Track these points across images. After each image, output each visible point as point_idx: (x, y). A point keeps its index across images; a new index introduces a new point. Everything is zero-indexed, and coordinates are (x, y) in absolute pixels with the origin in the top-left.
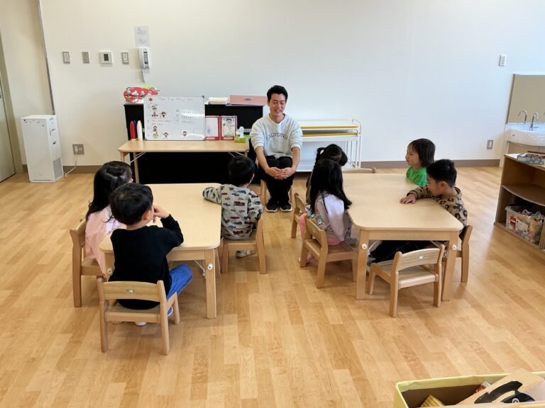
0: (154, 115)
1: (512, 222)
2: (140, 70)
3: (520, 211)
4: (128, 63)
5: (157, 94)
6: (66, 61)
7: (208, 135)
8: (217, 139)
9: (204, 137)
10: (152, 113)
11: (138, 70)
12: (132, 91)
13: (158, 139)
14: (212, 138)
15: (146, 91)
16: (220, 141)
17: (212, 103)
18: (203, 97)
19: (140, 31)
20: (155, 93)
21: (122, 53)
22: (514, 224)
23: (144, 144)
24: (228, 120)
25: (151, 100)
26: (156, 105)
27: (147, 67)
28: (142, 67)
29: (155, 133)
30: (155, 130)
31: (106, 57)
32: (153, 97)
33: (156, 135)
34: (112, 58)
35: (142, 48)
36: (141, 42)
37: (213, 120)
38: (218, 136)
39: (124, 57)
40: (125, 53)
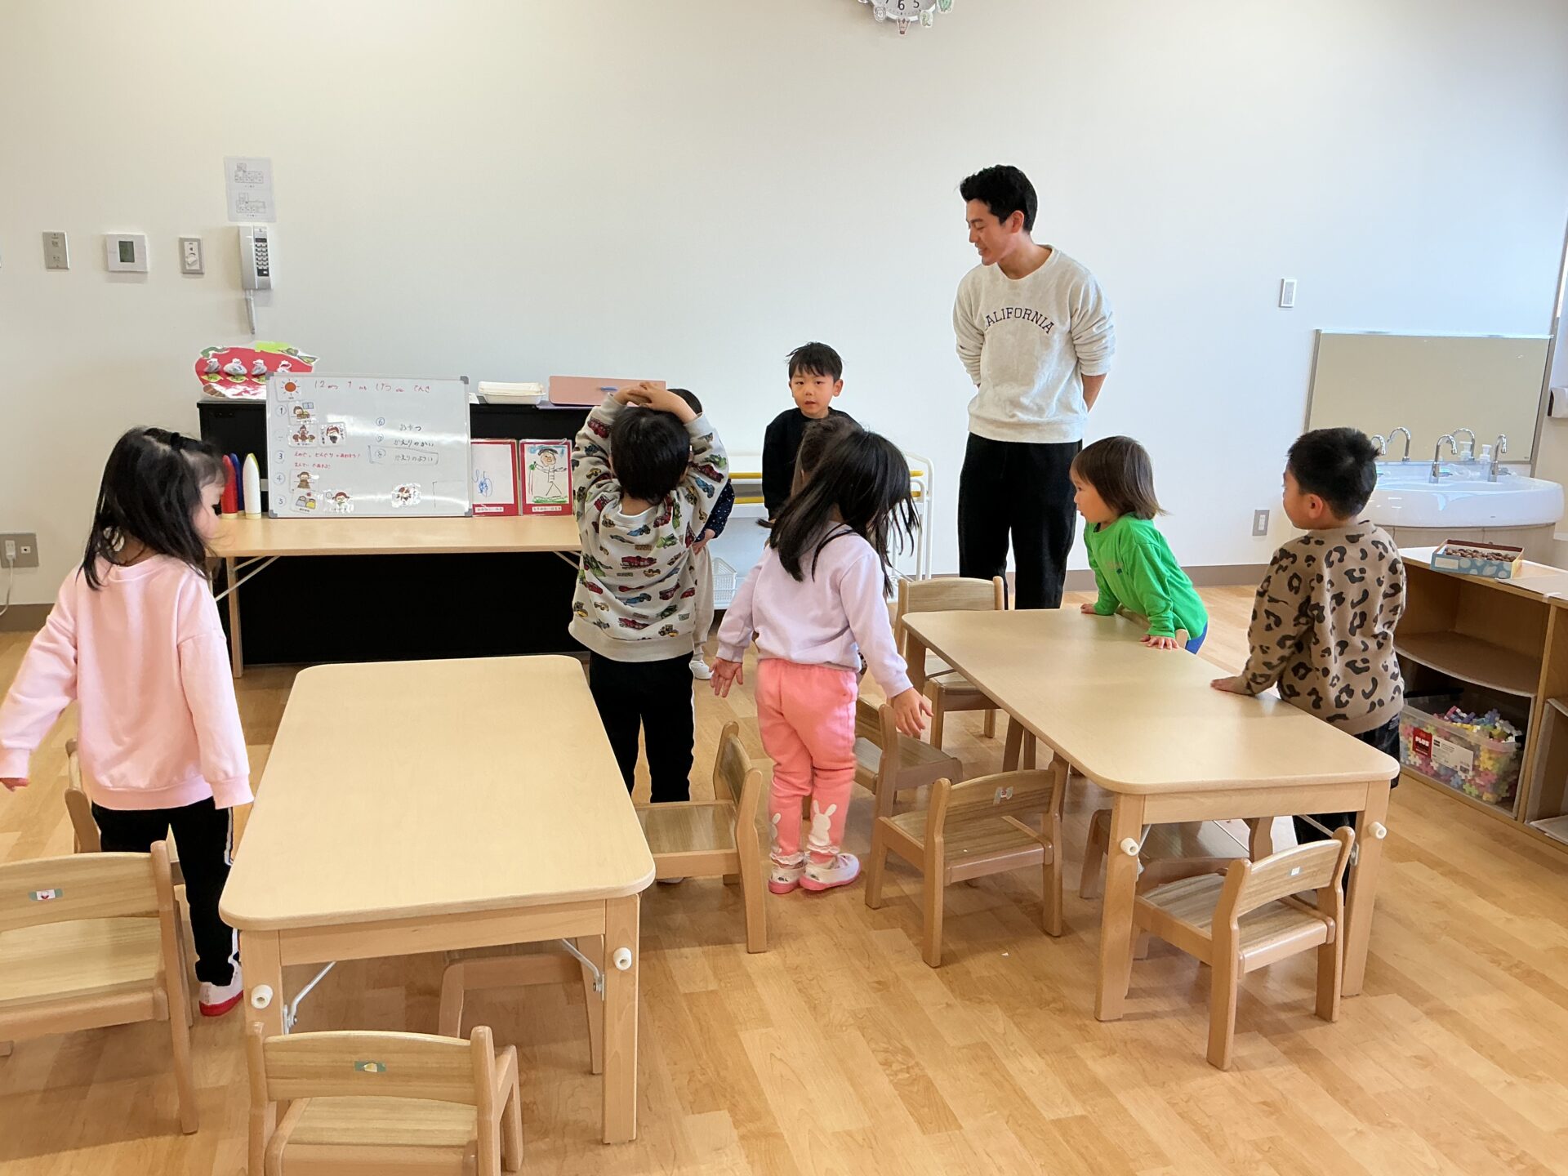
0: (302, 436)
1: (1417, 744)
2: (241, 295)
4: (199, 273)
5: (309, 369)
7: (481, 499)
8: (510, 510)
9: (466, 506)
10: (296, 431)
11: (238, 295)
12: (225, 358)
13: (312, 513)
14: (494, 510)
15: (273, 361)
16: (523, 518)
17: (491, 401)
18: (465, 380)
19: (244, 173)
20: (299, 367)
21: (182, 241)
22: (1428, 749)
23: (267, 530)
24: (542, 451)
25: (290, 387)
26: (309, 405)
27: (266, 287)
28: (246, 286)
29: (304, 491)
30: (304, 484)
31: (127, 251)
32: (298, 378)
33: (306, 500)
34: (149, 256)
35: (251, 226)
36: (245, 206)
37: (496, 455)
38: (513, 503)
39: (188, 251)
40: (191, 240)
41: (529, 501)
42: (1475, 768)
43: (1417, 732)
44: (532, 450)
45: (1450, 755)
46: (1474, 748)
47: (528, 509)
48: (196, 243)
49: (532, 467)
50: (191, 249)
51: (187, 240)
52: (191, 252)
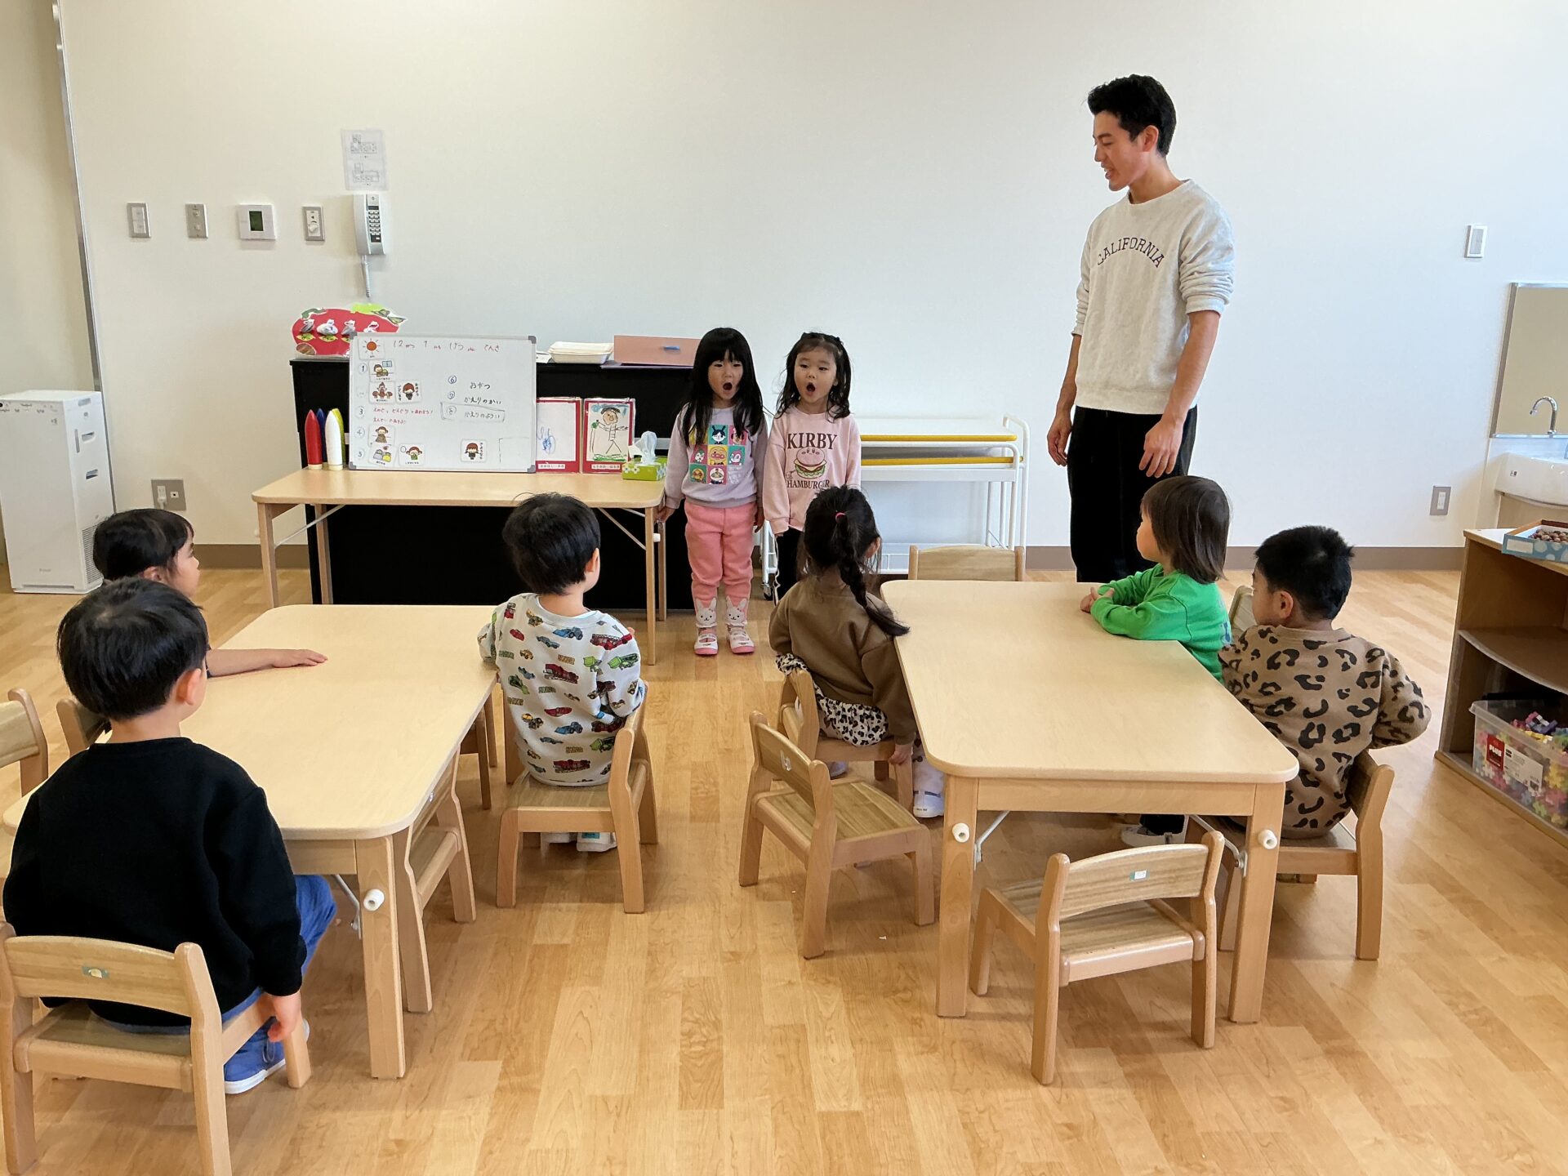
0: (381, 393)
1: (1490, 753)
2: (357, 260)
3: (1516, 716)
4: (321, 240)
5: (394, 329)
6: (136, 231)
7: (543, 456)
8: (571, 467)
9: (527, 464)
10: (375, 387)
11: (352, 261)
12: (320, 319)
13: (388, 466)
14: (555, 466)
15: (362, 321)
16: (582, 475)
17: (558, 360)
18: (533, 339)
19: (359, 145)
20: (387, 327)
21: (305, 209)
22: (1500, 759)
23: (348, 481)
24: (606, 409)
25: (372, 346)
26: (389, 363)
27: (379, 253)
28: (362, 252)
29: (381, 446)
30: (381, 438)
31: (257, 220)
32: (382, 339)
33: (383, 454)
34: (275, 224)
35: (364, 193)
36: (362, 176)
37: (561, 410)
38: (574, 460)
39: (310, 220)
40: (313, 209)
41: (589, 458)
42: (1545, 784)
43: (1491, 739)
44: (596, 408)
45: (1522, 768)
46: (1545, 763)
47: (588, 468)
48: (316, 212)
49: (594, 426)
50: (313, 217)
51: (309, 208)
52: (313, 220)
